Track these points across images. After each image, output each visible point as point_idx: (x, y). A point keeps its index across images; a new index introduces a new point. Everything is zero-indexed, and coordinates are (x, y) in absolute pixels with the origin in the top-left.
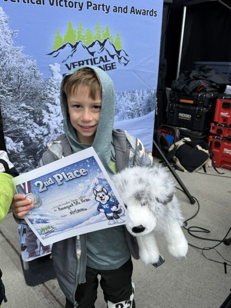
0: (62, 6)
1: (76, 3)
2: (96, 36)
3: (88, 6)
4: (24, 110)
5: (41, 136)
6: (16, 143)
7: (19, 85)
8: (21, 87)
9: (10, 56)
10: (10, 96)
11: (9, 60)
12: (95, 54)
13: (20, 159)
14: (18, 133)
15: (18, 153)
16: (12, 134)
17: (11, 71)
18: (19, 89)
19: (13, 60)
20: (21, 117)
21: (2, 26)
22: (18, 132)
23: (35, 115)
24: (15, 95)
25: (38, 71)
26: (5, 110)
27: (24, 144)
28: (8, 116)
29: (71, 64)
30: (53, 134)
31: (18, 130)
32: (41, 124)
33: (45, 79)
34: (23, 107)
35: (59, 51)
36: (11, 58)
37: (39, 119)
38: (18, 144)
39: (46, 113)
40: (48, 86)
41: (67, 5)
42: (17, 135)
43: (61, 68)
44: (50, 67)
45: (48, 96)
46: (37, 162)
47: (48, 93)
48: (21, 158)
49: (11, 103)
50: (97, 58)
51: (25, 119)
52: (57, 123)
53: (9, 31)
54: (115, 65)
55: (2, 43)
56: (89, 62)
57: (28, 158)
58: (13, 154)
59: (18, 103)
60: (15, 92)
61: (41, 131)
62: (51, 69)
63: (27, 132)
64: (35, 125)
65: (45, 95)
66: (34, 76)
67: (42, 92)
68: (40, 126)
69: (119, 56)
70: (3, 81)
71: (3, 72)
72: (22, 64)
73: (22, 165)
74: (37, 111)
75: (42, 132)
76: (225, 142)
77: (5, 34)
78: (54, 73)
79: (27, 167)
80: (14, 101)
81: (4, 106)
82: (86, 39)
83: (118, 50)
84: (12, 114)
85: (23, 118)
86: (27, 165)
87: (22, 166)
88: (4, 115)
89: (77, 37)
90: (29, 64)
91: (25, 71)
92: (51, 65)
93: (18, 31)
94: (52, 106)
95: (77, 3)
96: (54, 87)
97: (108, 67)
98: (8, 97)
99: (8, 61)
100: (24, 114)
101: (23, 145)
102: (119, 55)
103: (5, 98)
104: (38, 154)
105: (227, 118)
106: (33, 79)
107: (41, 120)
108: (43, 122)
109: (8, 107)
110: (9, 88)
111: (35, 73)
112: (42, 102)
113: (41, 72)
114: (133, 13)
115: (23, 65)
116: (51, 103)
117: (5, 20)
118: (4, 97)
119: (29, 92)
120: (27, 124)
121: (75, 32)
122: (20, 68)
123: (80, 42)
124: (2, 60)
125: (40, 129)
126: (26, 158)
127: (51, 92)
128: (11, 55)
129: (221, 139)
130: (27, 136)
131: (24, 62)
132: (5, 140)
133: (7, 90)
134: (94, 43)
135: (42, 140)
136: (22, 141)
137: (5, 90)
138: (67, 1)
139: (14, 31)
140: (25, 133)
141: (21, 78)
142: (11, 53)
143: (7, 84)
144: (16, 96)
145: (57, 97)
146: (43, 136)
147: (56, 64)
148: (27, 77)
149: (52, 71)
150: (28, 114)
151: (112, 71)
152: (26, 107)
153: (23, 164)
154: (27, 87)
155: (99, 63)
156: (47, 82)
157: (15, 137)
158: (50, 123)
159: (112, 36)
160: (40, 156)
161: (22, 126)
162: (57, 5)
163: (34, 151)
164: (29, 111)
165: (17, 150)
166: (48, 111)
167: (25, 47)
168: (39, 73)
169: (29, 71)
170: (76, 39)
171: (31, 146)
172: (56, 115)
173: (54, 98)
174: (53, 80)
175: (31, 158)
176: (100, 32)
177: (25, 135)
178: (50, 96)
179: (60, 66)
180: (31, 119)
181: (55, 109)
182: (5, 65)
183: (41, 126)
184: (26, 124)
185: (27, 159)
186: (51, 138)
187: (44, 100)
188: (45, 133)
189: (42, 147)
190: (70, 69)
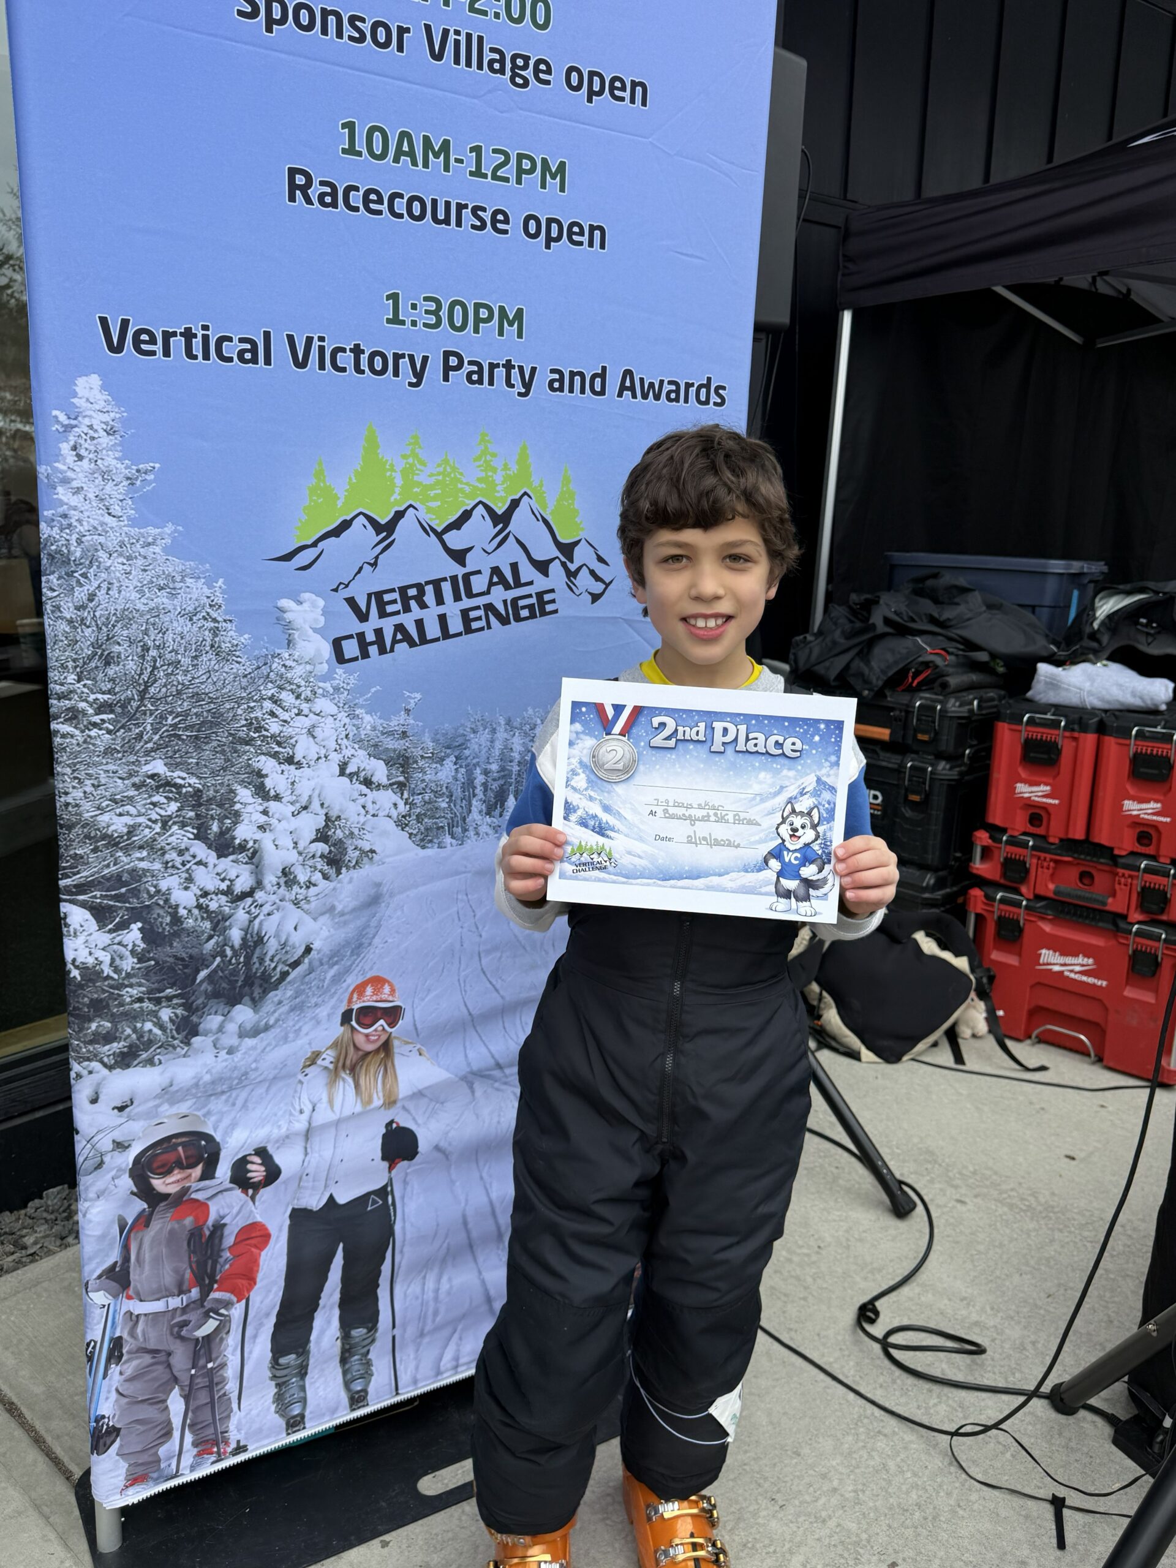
0: (344, 370)
1: (397, 357)
2: (478, 484)
3: (447, 369)
4: (158, 787)
5: (223, 899)
6: (110, 931)
7: (146, 683)
8: (152, 690)
9: (117, 565)
10: (101, 729)
11: (110, 583)
12: (469, 557)
13: (121, 1005)
14: (123, 890)
15: (116, 976)
16: (98, 894)
17: (114, 626)
18: (142, 699)
19: (126, 582)
20: (141, 820)
21: (92, 448)
22: (125, 884)
23: (203, 809)
24: (123, 727)
25: (229, 625)
26: (74, 787)
27: (142, 938)
28: (86, 815)
29: (369, 595)
30: (275, 888)
31: (125, 877)
32: (224, 846)
33: (257, 659)
34: (152, 776)
35: (321, 545)
36: (118, 574)
37: (221, 828)
38: (116, 941)
39: (251, 800)
40: (270, 685)
41: (364, 365)
42: (117, 898)
43: (325, 612)
44: (282, 610)
45: (267, 730)
46: (194, 1019)
47: (266, 716)
48: (128, 1000)
49: (104, 761)
50: (479, 572)
51: (158, 828)
52: (296, 843)
53: (121, 469)
54: (553, 601)
55: (86, 514)
56: (446, 587)
57: (158, 1001)
58: (93, 981)
59: (132, 758)
60: (123, 713)
61: (223, 880)
62: (284, 619)
63: (164, 885)
64: (200, 850)
66: (212, 646)
67: (240, 712)
68: (219, 857)
69: (568, 564)
70: (76, 667)
71: (79, 630)
72: (162, 599)
73: (129, 1031)
74: (211, 793)
75: (227, 883)
76: (1043, 919)
77: (100, 478)
78: (296, 634)
79: (150, 1043)
80: (118, 752)
81: (74, 771)
82: (435, 498)
83: (564, 539)
84: (104, 804)
85: (150, 823)
86: (150, 1031)
87: (129, 1036)
88: (70, 809)
89: (398, 490)
90: (194, 597)
91: (175, 624)
92: (285, 603)
93: (157, 465)
94: (279, 768)
95: (403, 356)
96: (291, 690)
97: (523, 607)
98: (94, 733)
99: (105, 585)
100: (154, 804)
101: (139, 942)
102: (572, 561)
103: (81, 740)
104: (202, 982)
105: (1045, 808)
106: (208, 660)
107: (229, 830)
108: (234, 838)
109: (90, 775)
110: (99, 696)
111: (215, 635)
112: (236, 751)
113: (240, 632)
114: (627, 394)
115: (165, 600)
116: (275, 756)
117: (106, 423)
118: (77, 732)
119: (186, 714)
120: (168, 847)
121: (392, 469)
122: (156, 612)
123: (411, 510)
124: (82, 580)
125: (219, 869)
126: (150, 999)
127: (279, 711)
128: (121, 560)
129: (1024, 903)
130: (161, 902)
131: (174, 589)
132: (65, 918)
133: (91, 706)
134: (466, 515)
135: (225, 919)
136: (139, 925)
137: (83, 705)
138: (363, 352)
139: (141, 466)
140: (152, 890)
141: (153, 653)
142: (121, 555)
143: (94, 679)
144: (130, 730)
145: (305, 731)
146: (232, 902)
147: (306, 596)
148: (182, 651)
149: (288, 626)
150: (174, 807)
151: (540, 622)
152: (169, 774)
153: (135, 1030)
154: (179, 693)
155: (488, 592)
156: (265, 670)
157: (112, 906)
158: (266, 841)
159: (541, 486)
160: (210, 988)
161: (142, 859)
162: (322, 367)
163: (186, 967)
164: (179, 793)
165: (111, 965)
166: (262, 792)
167: (180, 528)
168: (231, 636)
169: (189, 624)
170: (396, 496)
171: (175, 944)
172: (292, 808)
173: (291, 737)
174: (288, 663)
175: (169, 999)
176: (494, 470)
177: (151, 897)
178: (274, 727)
179: (325, 607)
180: (183, 825)
181: (293, 783)
182: (91, 600)
183: (226, 856)
184: (162, 849)
185: (151, 1007)
186: (267, 909)
187: (247, 743)
188: (238, 888)
189: (224, 951)
190: (363, 617)
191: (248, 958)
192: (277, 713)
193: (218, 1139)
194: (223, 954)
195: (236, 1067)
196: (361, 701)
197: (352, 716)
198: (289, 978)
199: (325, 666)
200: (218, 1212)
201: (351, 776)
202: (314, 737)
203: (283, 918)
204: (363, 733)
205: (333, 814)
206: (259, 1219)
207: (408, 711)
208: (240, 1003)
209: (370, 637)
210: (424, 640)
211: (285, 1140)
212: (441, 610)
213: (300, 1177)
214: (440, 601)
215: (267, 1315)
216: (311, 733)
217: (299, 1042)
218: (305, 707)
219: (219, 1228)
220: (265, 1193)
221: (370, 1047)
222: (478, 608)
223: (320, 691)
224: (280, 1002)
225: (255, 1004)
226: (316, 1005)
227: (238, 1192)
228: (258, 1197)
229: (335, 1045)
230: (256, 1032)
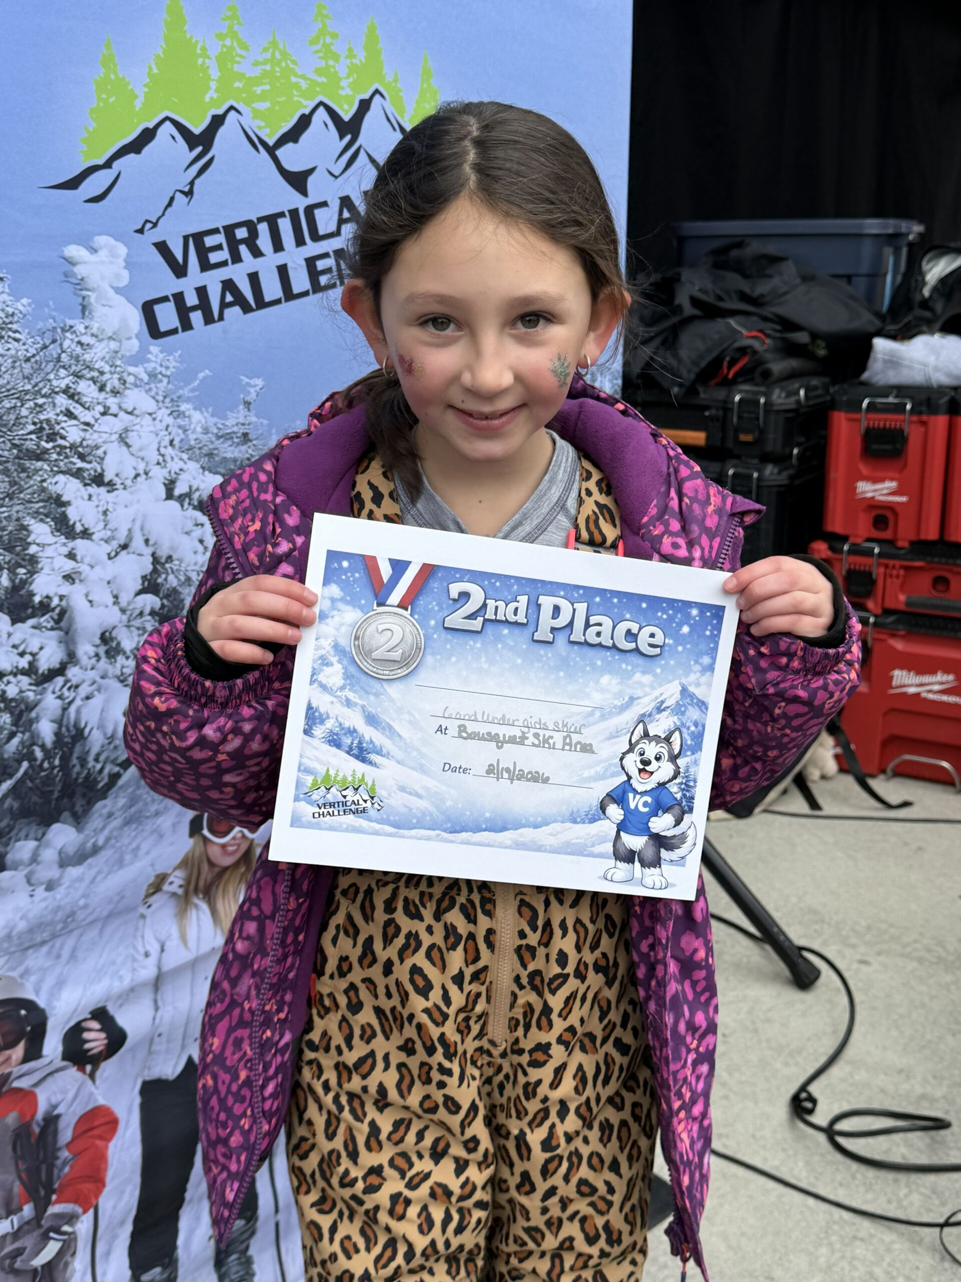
2: (316, 78)
5: (25, 680)
12: (311, 181)
29: (186, 238)
30: (94, 660)
32: (20, 606)
33: (42, 334)
35: (116, 165)
37: (12, 581)
39: (50, 539)
40: (63, 373)
43: (129, 264)
44: (70, 262)
45: (63, 438)
47: (62, 418)
50: (324, 204)
52: (116, 597)
56: (285, 225)
61: (22, 655)
62: (74, 275)
65: (42, 429)
67: (24, 412)
68: (14, 622)
75: (28, 658)
78: (93, 297)
82: (263, 97)
89: (213, 85)
92: (73, 252)
94: (84, 492)
96: (92, 379)
107: (24, 583)
108: (32, 594)
112: (24, 470)
116: (78, 474)
121: (205, 55)
123: (232, 113)
125: (16, 639)
127: (78, 410)
134: (304, 122)
135: (31, 707)
145: (115, 437)
146: (37, 684)
147: (102, 240)
149: (80, 285)
155: (338, 233)
156: (54, 350)
158: (76, 595)
159: (396, 81)
160: (16, 805)
166: (64, 527)
170: (211, 95)
172: (107, 548)
173: (97, 447)
174: (86, 339)
176: (336, 58)
178: (73, 433)
179: (128, 255)
181: (105, 513)
183: (23, 620)
186: (84, 690)
187: (38, 458)
188: (45, 663)
189: (32, 752)
190: (180, 270)
191: (65, 759)
192: (76, 412)
193: (42, 1003)
194: (31, 757)
195: (59, 908)
196: (185, 392)
197: (176, 414)
198: (121, 782)
199: (135, 343)
200: (49, 1100)
201: (181, 499)
202: (128, 446)
203: (107, 701)
204: (192, 437)
205: (163, 553)
206: (101, 1101)
207: (247, 404)
208: (57, 821)
209: (192, 299)
210: (261, 304)
211: (130, 994)
212: (280, 258)
213: (151, 1040)
214: (278, 246)
215: (122, 1223)
216: (123, 440)
217: (138, 865)
218: (112, 402)
219: (51, 1120)
220: (107, 1068)
221: (228, 861)
222: (325, 255)
223: (131, 379)
224: (110, 815)
225: (78, 820)
226: (157, 814)
227: (73, 1072)
228: (98, 1074)
229: (185, 863)
230: (81, 857)
